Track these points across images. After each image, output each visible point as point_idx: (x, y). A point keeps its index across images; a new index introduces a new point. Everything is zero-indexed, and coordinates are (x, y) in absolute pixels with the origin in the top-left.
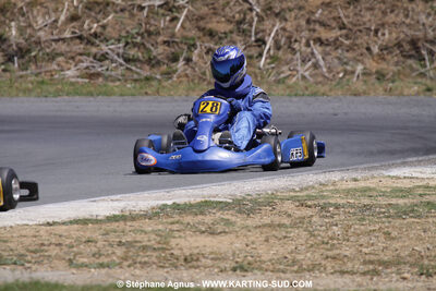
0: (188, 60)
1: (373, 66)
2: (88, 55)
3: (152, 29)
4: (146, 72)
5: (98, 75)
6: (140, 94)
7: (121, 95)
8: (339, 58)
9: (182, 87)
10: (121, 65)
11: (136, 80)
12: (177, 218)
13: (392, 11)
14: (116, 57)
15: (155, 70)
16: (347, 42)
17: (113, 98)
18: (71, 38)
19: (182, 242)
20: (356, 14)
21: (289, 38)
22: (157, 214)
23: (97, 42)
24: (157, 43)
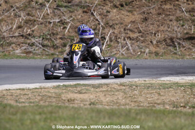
1: (153, 49)
2: (26, 44)
3: (55, 32)
4: (52, 51)
5: (30, 52)
8: (138, 46)
10: (41, 48)
11: (47, 55)
13: (162, 25)
14: (38, 44)
15: (56, 50)
16: (142, 39)
18: (18, 36)
21: (116, 36)
23: (30, 38)
24: (57, 38)
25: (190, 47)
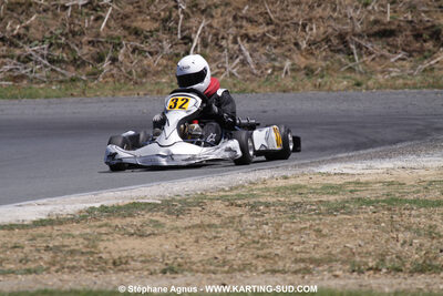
0: (114, 60)
1: (301, 61)
2: (12, 57)
3: (76, 29)
4: (71, 73)
5: (23, 77)
6: (66, 95)
7: (46, 97)
8: (267, 55)
9: (107, 87)
10: (46, 66)
11: (61, 82)
12: (105, 221)
13: (319, 6)
14: (40, 58)
15: (80, 71)
16: (275, 38)
17: (38, 100)
19: (111, 246)
20: (282, 10)
21: (216, 35)
22: (84, 218)
23: (21, 43)
24: (81, 43)
25: (385, 52)
